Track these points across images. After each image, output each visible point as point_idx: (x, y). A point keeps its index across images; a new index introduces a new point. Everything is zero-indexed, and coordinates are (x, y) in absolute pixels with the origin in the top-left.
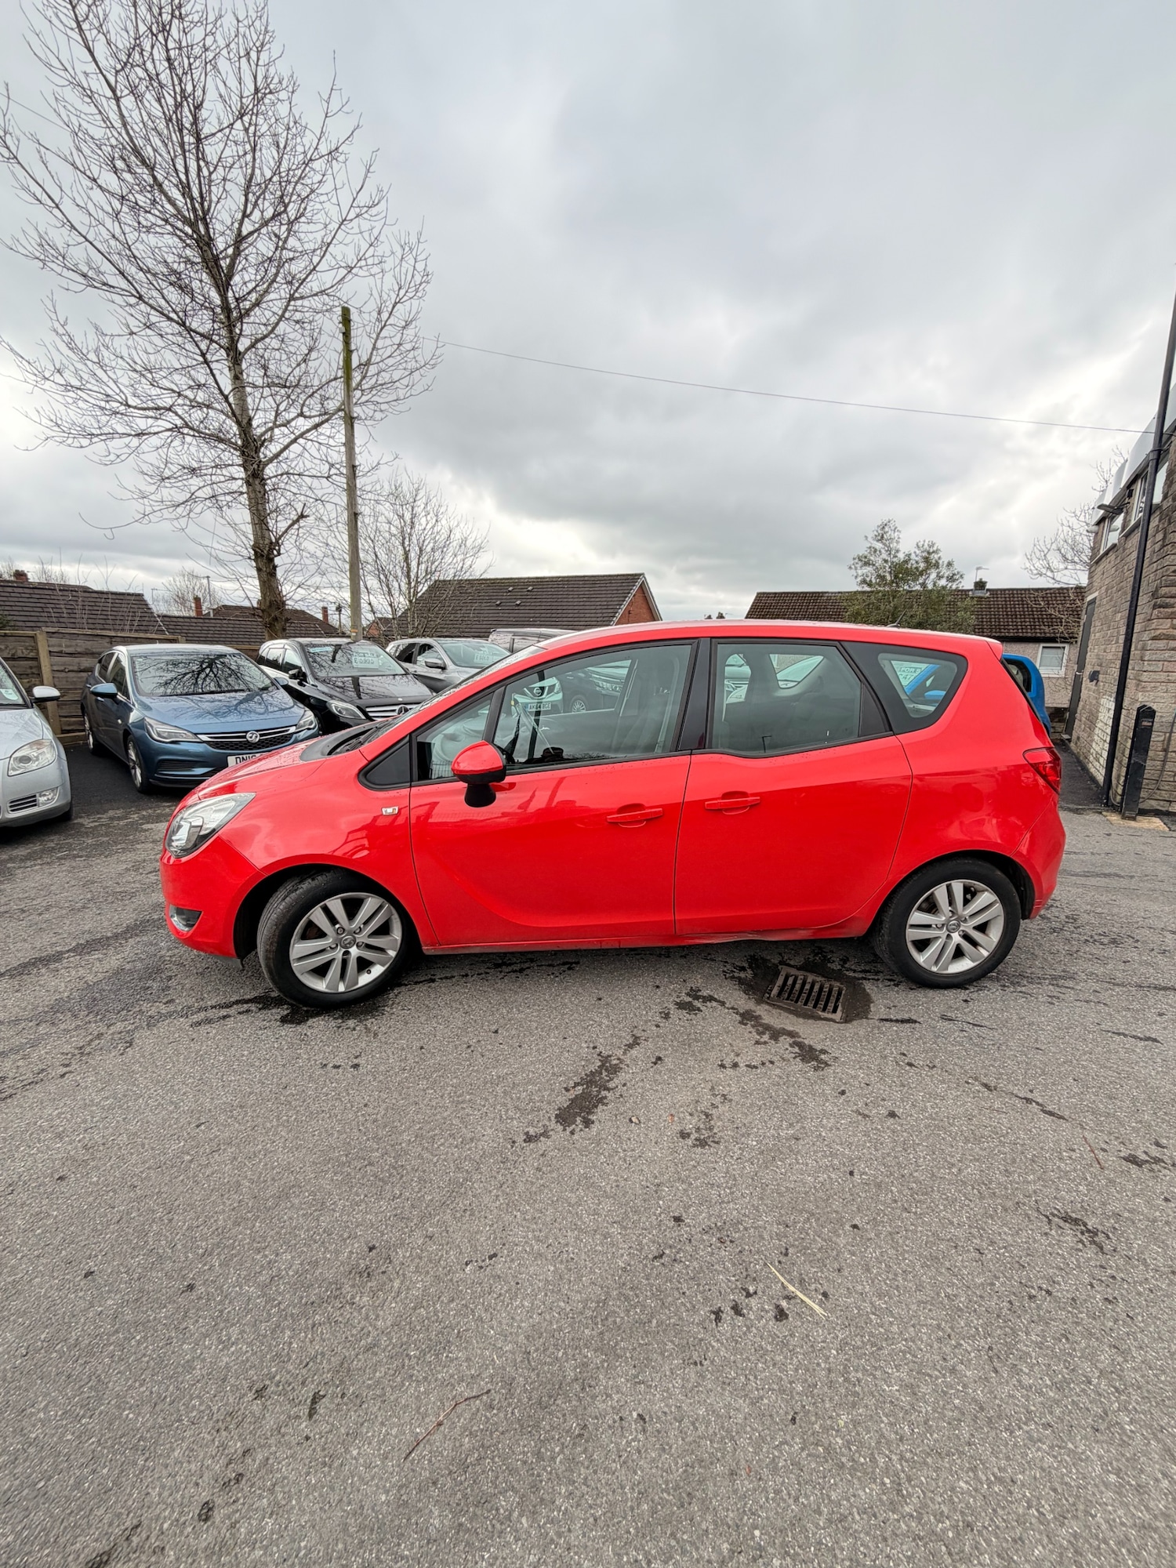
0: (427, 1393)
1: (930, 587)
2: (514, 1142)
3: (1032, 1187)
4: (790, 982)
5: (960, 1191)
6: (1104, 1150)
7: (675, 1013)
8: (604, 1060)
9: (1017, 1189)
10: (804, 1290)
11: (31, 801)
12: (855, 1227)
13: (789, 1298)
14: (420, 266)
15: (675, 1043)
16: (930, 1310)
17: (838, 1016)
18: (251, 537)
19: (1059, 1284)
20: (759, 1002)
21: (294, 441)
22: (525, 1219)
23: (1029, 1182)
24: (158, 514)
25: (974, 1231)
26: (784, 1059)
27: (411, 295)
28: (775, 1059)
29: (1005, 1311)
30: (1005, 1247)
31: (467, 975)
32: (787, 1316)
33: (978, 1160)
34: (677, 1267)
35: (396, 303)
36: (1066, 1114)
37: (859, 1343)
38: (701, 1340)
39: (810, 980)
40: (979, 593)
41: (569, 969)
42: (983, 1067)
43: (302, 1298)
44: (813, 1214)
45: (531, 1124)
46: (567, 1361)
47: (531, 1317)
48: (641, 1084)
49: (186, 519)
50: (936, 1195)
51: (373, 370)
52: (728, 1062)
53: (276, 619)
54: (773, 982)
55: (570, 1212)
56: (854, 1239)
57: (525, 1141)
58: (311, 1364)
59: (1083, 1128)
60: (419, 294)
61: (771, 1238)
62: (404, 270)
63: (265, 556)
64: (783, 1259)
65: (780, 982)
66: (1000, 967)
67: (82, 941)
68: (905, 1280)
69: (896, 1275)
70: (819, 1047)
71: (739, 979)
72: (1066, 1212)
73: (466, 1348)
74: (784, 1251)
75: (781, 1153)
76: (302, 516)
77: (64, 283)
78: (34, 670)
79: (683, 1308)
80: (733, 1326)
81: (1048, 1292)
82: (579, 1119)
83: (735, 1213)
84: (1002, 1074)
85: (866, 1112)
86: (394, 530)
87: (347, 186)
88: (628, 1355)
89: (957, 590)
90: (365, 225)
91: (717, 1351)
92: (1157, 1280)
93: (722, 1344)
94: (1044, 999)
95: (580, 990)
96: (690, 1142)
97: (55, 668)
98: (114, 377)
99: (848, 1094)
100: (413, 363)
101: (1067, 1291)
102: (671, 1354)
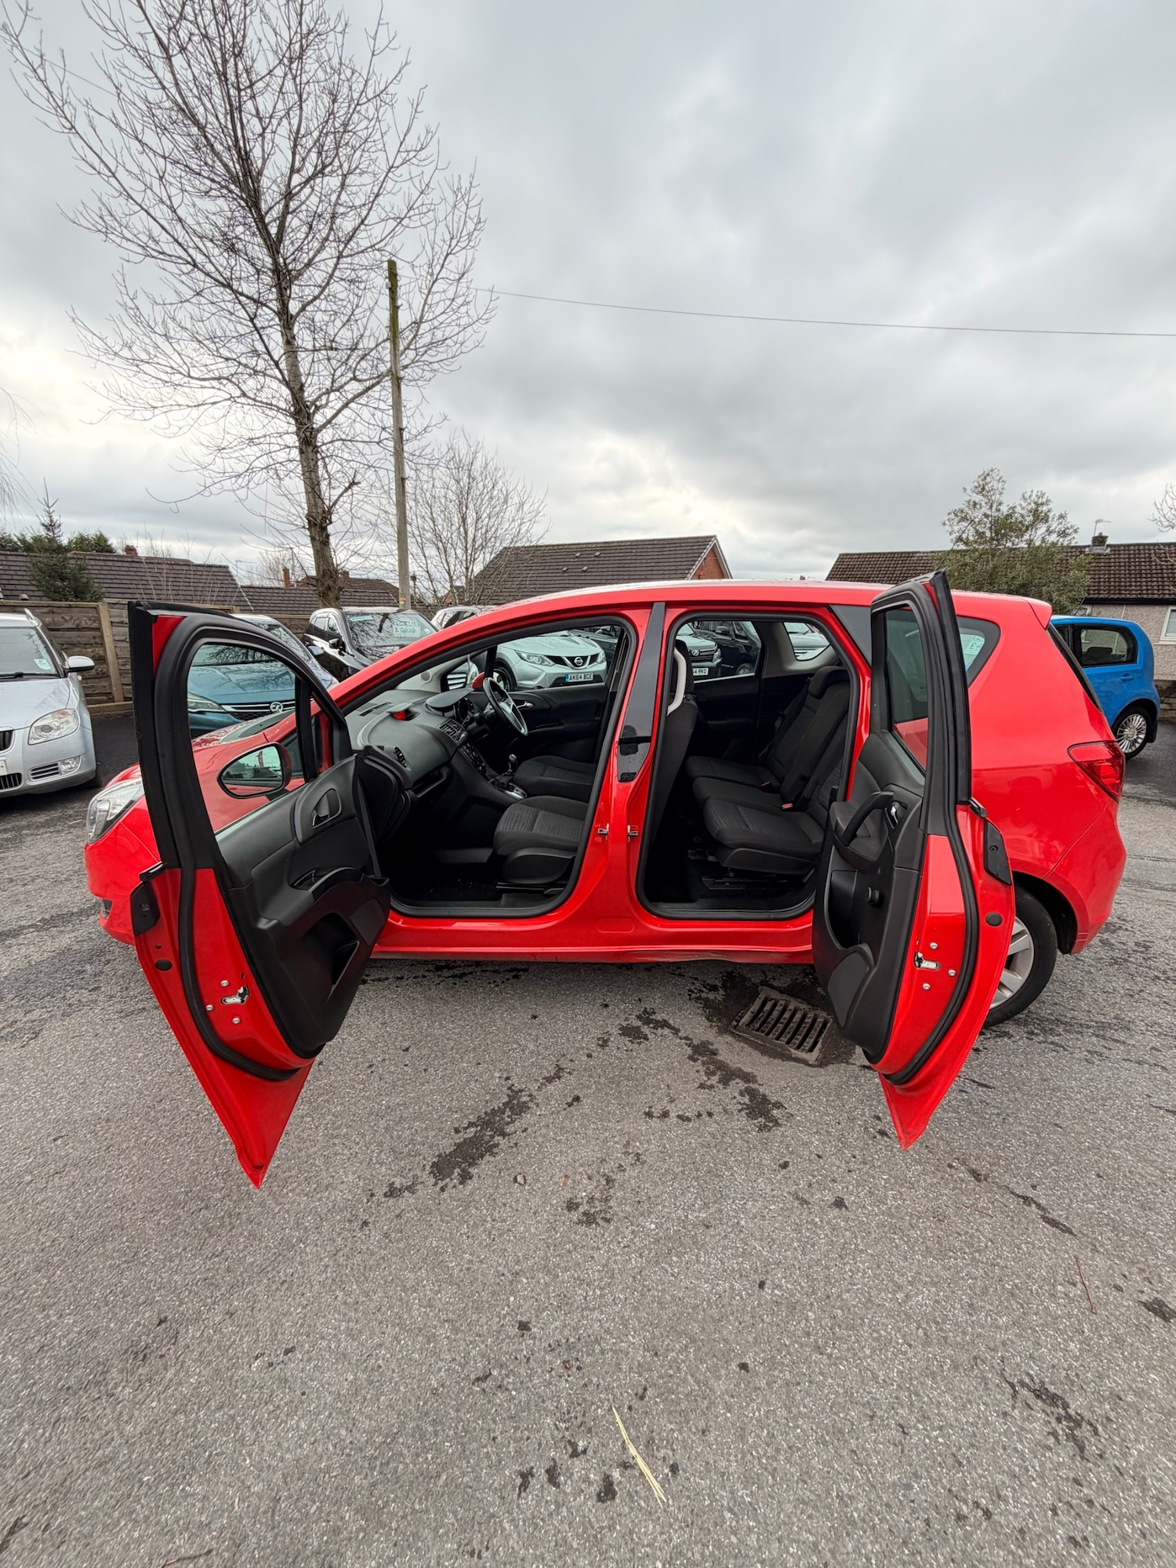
0: (140, 1541)
1: (1038, 543)
2: (372, 1195)
3: (1000, 1336)
4: (768, 1007)
5: (899, 1329)
6: (1118, 1288)
7: (617, 1040)
8: (514, 1094)
9: (979, 1335)
10: (649, 1457)
11: (53, 769)
12: (744, 1366)
13: (626, 1466)
14: (473, 212)
15: (602, 1080)
16: (810, 1517)
17: (812, 1057)
18: (305, 506)
19: (1007, 1503)
20: (722, 1031)
21: (346, 405)
22: (345, 1303)
23: (998, 1327)
24: (218, 486)
25: (904, 1395)
26: (726, 1111)
27: (463, 245)
28: (716, 1110)
29: (916, 1536)
30: (940, 1428)
31: (402, 978)
32: (614, 1494)
33: (935, 1284)
34: (501, 1397)
35: (447, 255)
36: (1076, 1225)
37: (697, 1556)
38: (493, 1516)
39: (791, 1007)
40: (1098, 550)
41: (515, 977)
42: (977, 1146)
43: (60, 1380)
44: (693, 1341)
45: (400, 1173)
46: (316, 1522)
47: (301, 1446)
48: (544, 1131)
49: (245, 489)
50: (865, 1332)
51: (425, 327)
52: (656, 1112)
53: (329, 588)
54: (747, 1007)
55: (401, 1300)
56: (737, 1385)
57: (385, 1195)
58: (32, 1475)
59: (1095, 1250)
60: (472, 244)
61: (631, 1368)
62: (456, 218)
63: (318, 524)
64: (636, 1404)
65: (755, 1007)
66: (1031, 1007)
67: (47, 917)
68: (788, 1460)
69: (778, 1451)
70: (774, 1099)
71: (707, 1000)
72: (1043, 1383)
73: (209, 1481)
74: (640, 1391)
75: (681, 1244)
76: (353, 484)
77: (124, 254)
78: (98, 640)
79: (486, 1463)
80: (539, 1500)
81: (987, 1514)
82: (457, 1171)
83: (596, 1325)
84: (999, 1158)
85: (806, 1196)
86: (451, 495)
87: (393, 128)
88: (394, 1525)
89: (1068, 547)
90: (415, 171)
91: (507, 1538)
92: (1156, 1516)
93: (516, 1527)
94: (1082, 1056)
95: (517, 1005)
96: (575, 1216)
97: (117, 638)
98: (178, 349)
99: (790, 1168)
100: (466, 319)
101: (1016, 1515)
102: (446, 1533)
